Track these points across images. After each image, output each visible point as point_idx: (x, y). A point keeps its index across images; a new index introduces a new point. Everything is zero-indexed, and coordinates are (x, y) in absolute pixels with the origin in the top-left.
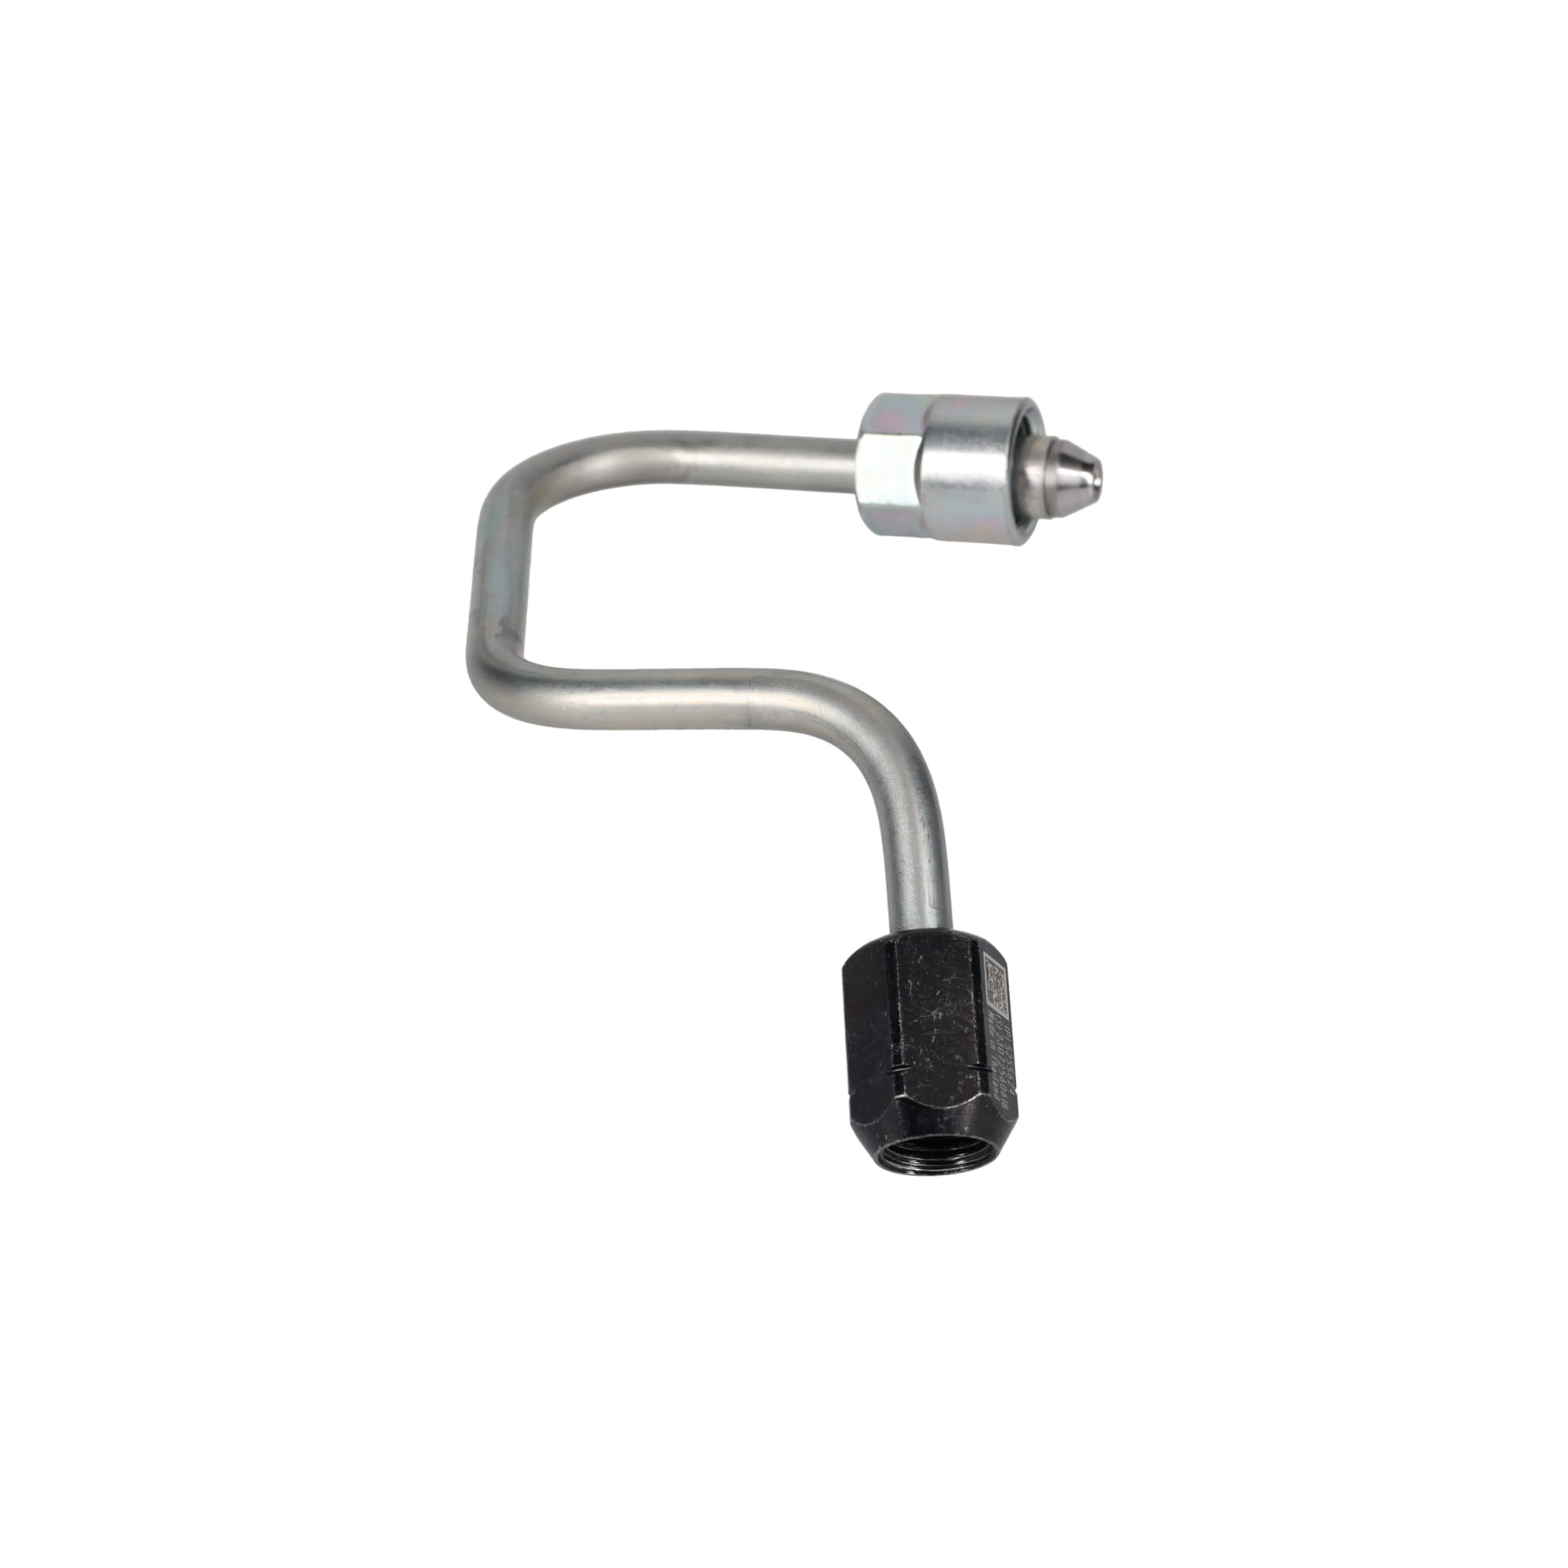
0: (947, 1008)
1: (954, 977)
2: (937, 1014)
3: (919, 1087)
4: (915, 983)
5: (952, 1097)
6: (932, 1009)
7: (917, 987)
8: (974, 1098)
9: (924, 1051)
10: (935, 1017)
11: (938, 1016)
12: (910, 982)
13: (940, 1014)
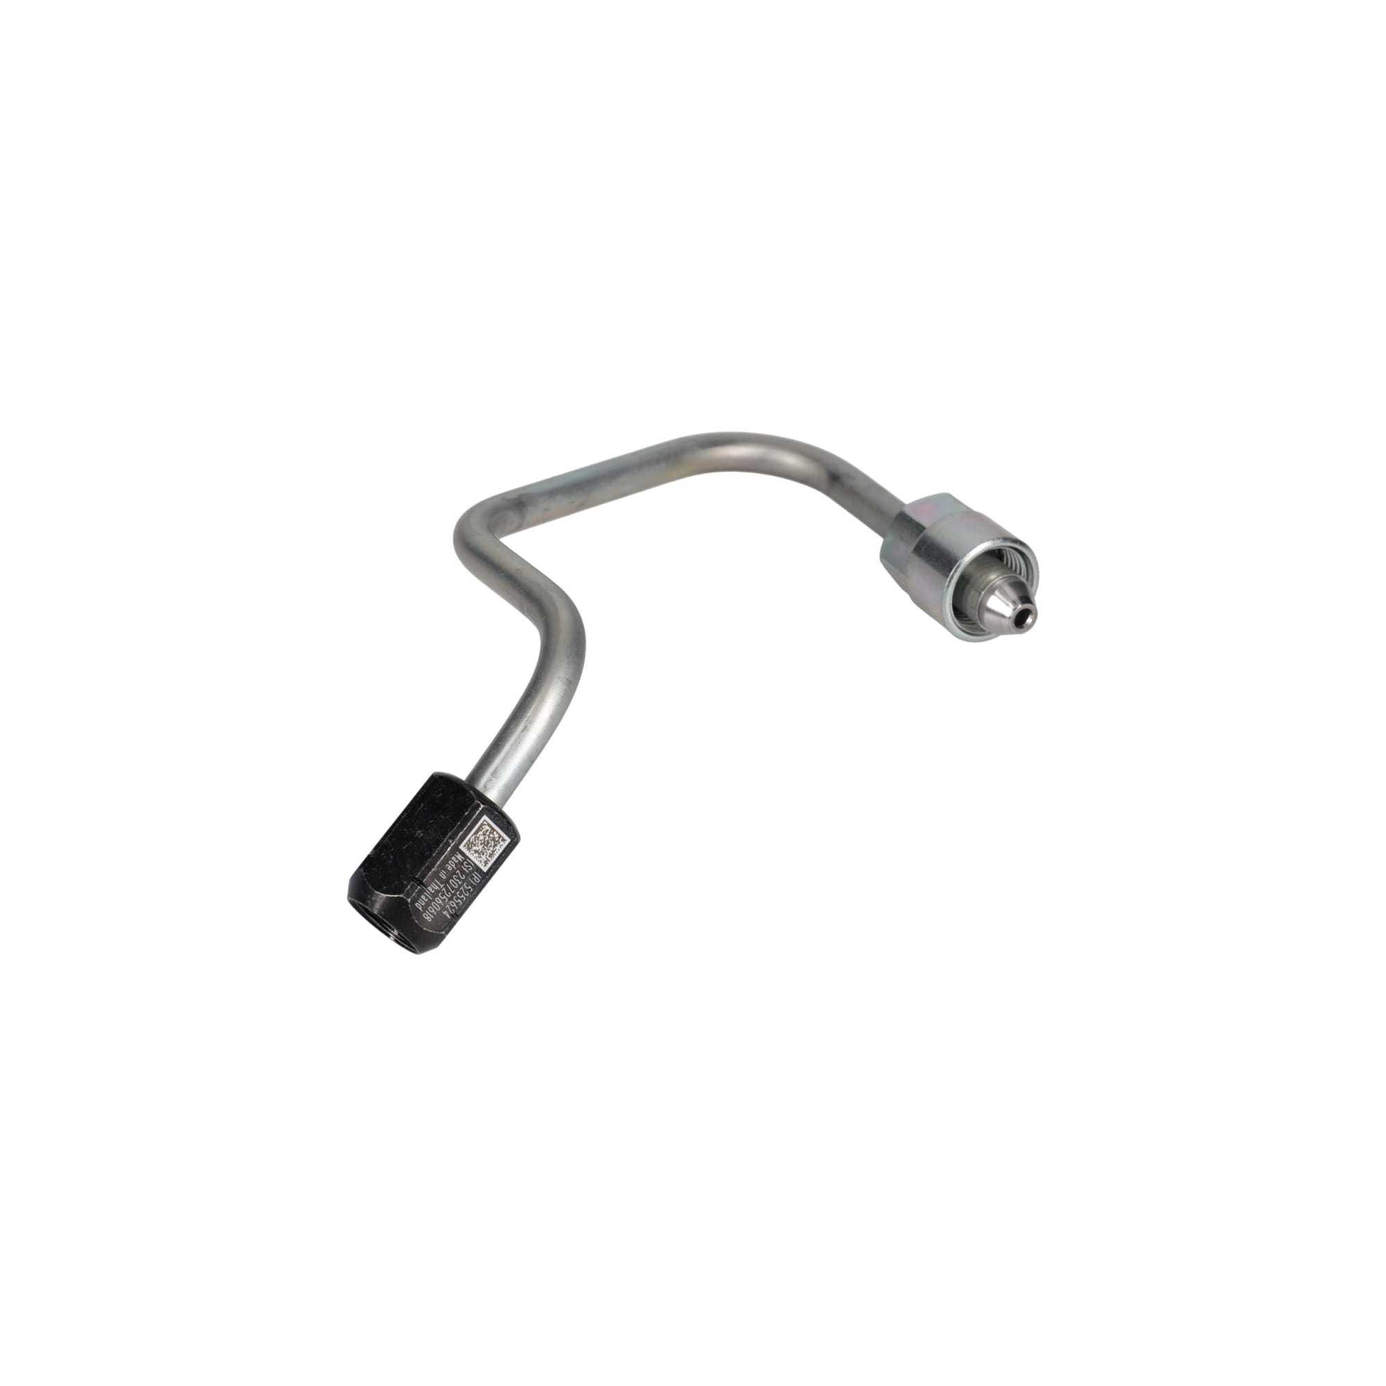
0: (428, 833)
1: (447, 817)
2: (419, 833)
3: (373, 869)
4: (424, 807)
5: (385, 888)
6: (420, 829)
7: (423, 811)
8: (396, 896)
9: (394, 851)
10: (417, 835)
11: (419, 835)
12: (422, 805)
13: (422, 835)
